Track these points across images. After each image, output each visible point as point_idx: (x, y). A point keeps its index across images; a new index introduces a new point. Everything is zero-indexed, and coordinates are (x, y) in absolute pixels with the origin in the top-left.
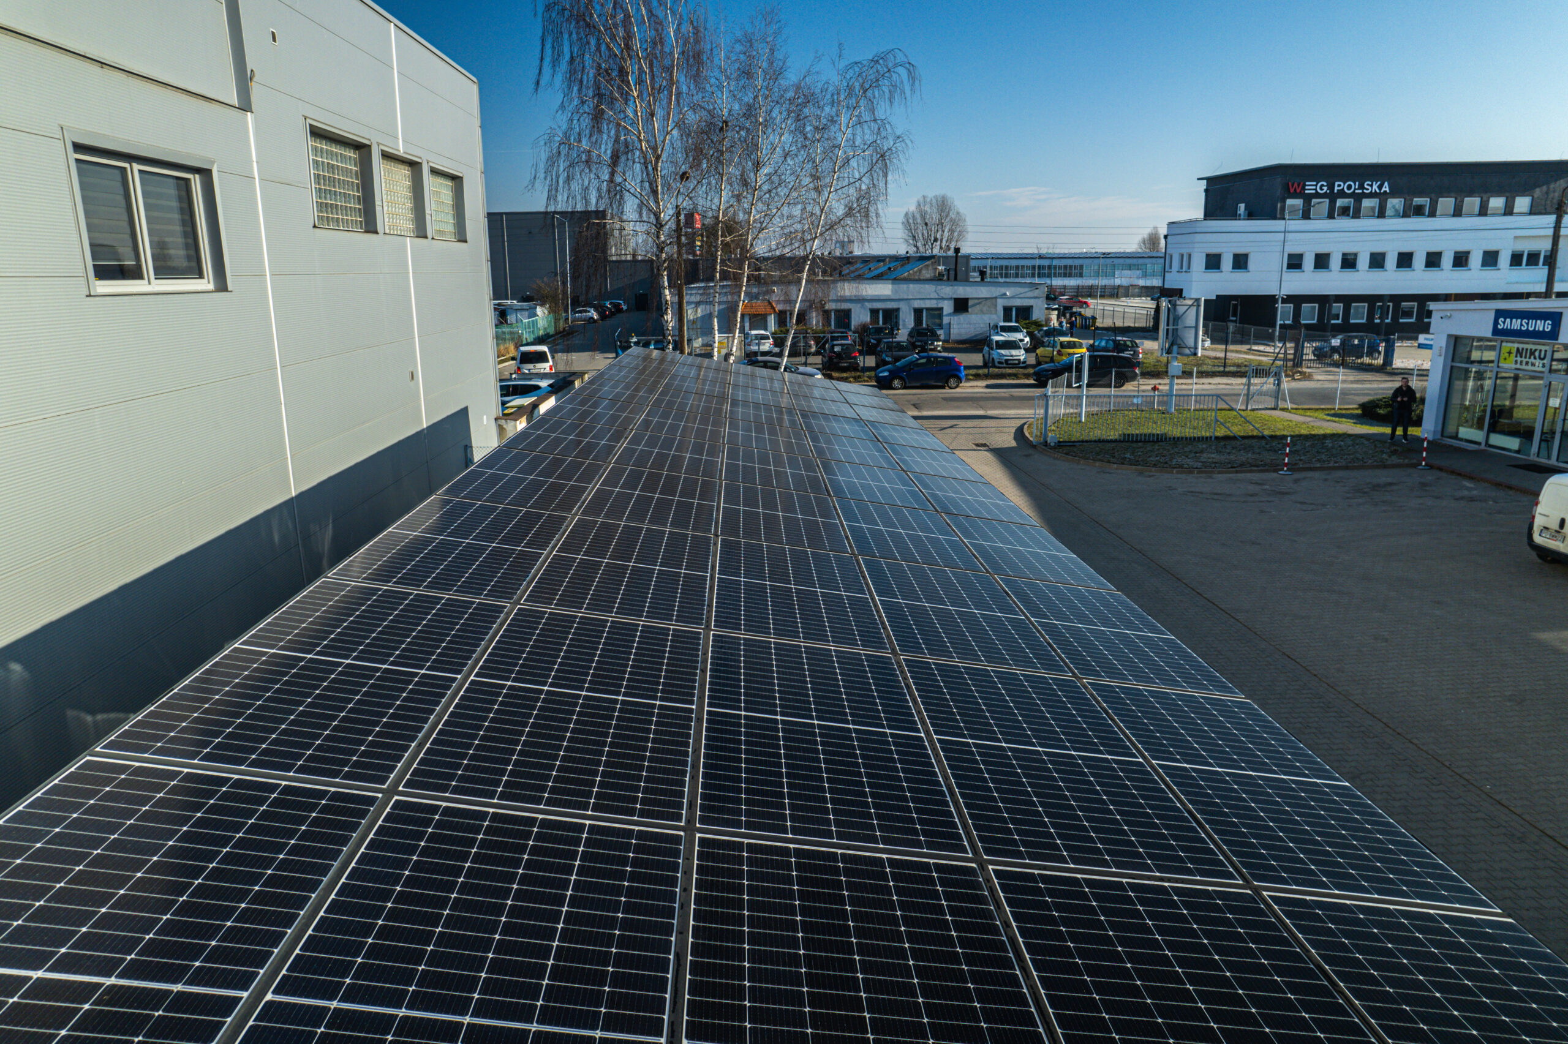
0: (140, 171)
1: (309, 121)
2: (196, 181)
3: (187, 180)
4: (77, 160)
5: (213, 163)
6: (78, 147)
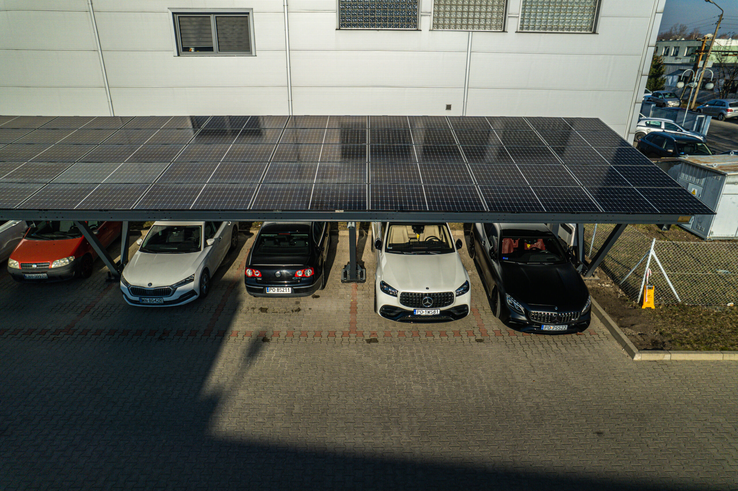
0: (216, 17)
3: (247, 17)
5: (251, 9)
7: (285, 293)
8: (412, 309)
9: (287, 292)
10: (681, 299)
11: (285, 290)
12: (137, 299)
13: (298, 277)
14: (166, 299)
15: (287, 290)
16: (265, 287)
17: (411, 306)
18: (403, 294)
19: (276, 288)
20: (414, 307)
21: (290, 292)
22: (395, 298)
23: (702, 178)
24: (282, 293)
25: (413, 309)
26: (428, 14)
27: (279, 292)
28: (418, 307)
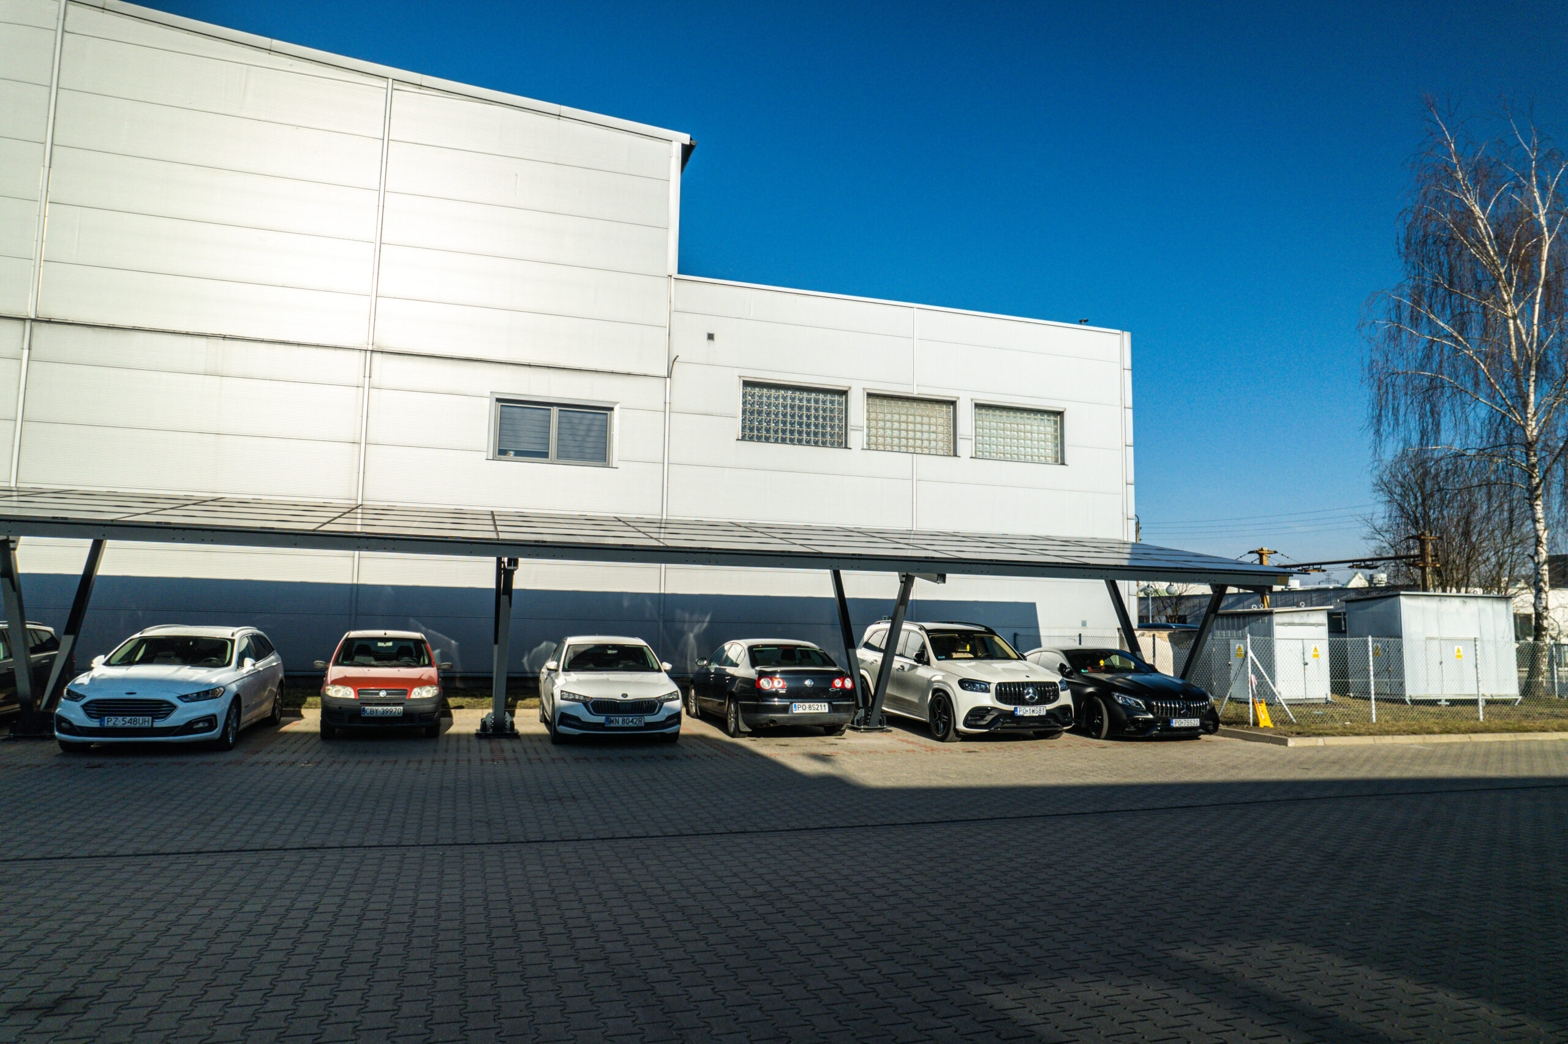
0: (560, 410)
1: (743, 378)
2: (610, 414)
3: (606, 414)
5: (616, 403)
7: (820, 711)
8: (1011, 708)
9: (823, 711)
10: (1295, 718)
11: (820, 708)
12: (600, 719)
13: (836, 688)
14: (649, 719)
15: (823, 707)
16: (791, 703)
17: (1010, 704)
18: (1000, 684)
19: (807, 705)
20: (1014, 704)
21: (827, 711)
22: (987, 695)
23: (1244, 626)
24: (816, 711)
25: (1014, 707)
26: (859, 429)
27: (812, 711)
28: (1019, 704)
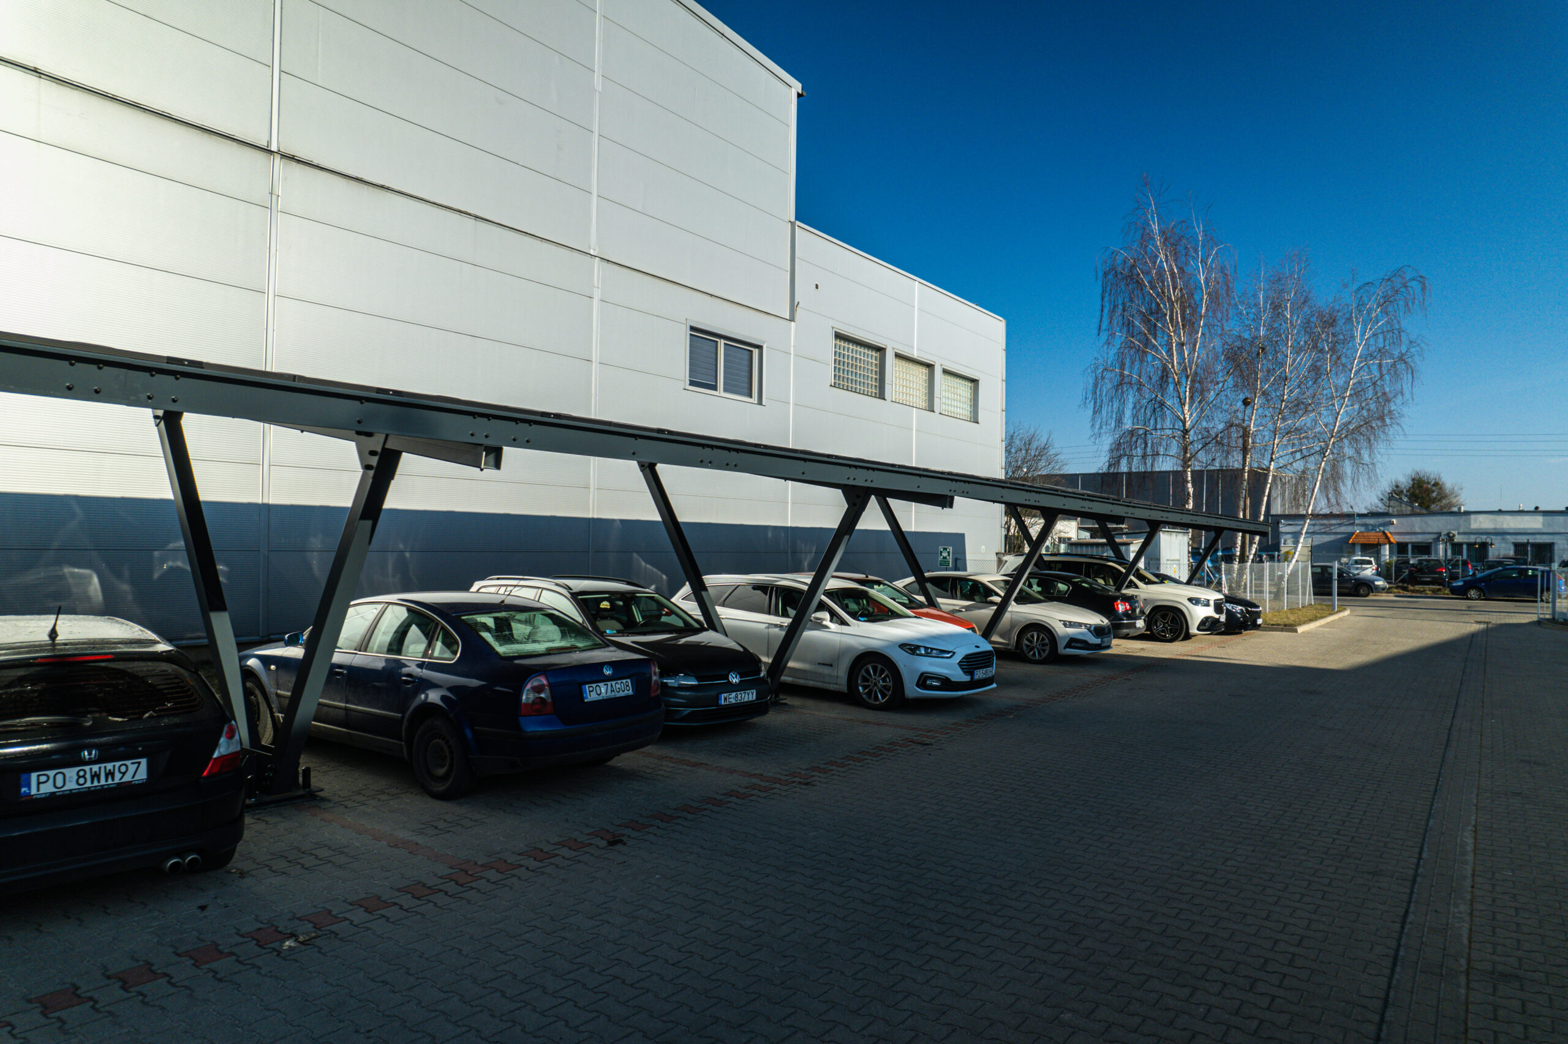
0: (725, 344)
1: (834, 329)
2: (756, 352)
3: (751, 351)
4: (691, 334)
5: (764, 342)
6: (692, 328)
26: (890, 384)
